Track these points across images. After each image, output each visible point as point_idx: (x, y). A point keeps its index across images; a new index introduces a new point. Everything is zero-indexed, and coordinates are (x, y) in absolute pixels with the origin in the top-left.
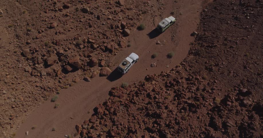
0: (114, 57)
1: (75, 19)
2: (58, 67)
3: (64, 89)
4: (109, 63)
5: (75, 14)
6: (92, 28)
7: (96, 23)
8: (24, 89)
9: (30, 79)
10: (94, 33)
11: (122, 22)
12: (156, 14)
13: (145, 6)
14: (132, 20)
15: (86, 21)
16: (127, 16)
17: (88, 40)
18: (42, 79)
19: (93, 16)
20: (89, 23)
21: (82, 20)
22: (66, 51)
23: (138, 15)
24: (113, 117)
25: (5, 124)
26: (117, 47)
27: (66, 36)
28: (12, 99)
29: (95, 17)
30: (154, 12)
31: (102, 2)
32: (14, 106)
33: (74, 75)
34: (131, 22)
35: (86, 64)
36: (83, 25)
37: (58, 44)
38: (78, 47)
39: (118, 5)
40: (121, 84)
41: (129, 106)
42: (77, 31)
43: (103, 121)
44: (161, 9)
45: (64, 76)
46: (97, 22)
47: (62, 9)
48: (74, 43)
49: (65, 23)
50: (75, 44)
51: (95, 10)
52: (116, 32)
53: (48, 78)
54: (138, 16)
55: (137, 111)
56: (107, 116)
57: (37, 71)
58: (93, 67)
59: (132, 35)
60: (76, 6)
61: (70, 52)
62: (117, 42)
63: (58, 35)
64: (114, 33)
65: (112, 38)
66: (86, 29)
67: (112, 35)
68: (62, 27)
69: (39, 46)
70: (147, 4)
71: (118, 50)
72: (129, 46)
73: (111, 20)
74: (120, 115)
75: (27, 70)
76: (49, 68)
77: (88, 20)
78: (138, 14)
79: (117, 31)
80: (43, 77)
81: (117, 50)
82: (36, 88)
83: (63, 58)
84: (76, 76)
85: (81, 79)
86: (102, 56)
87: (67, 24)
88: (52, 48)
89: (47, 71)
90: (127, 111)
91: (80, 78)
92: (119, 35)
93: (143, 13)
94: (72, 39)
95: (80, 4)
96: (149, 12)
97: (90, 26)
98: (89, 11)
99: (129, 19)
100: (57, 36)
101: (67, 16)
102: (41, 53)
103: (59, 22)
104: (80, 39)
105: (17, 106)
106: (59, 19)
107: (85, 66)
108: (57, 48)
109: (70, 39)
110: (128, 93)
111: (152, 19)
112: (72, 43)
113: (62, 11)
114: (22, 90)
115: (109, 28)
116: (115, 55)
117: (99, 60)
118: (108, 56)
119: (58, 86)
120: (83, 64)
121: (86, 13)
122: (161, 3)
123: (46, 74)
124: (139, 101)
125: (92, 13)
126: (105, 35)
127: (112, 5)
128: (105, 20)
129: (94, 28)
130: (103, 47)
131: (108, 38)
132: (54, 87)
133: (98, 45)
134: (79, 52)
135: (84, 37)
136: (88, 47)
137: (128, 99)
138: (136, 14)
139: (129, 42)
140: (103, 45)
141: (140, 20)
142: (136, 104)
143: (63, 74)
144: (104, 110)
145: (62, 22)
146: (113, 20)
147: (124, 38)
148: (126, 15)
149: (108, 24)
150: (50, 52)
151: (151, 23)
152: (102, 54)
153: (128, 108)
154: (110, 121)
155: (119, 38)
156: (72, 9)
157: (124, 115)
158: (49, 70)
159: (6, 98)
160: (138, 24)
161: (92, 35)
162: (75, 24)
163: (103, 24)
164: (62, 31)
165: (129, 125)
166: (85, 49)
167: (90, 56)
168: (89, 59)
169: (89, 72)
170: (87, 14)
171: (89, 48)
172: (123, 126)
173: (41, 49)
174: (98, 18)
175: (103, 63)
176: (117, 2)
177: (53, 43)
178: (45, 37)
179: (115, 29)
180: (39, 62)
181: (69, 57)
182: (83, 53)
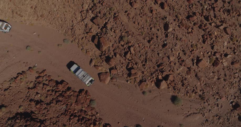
0: (124, 81)
1: (151, 21)
2: (95, 30)
3: (77, 45)
4: (116, 78)
5: (158, 19)
6: (148, 44)
7: (156, 46)
8: (67, 13)
9: (77, 13)
10: (143, 49)
11: (171, 74)
12: (206, 114)
13: (213, 96)
14: (183, 85)
15: (153, 34)
16: (185, 78)
17: (131, 46)
18: (80, 23)
19: (165, 38)
20: (152, 38)
21: (153, 29)
22: (111, 30)
23: (194, 90)
24: (54, 101)
25: (37, 14)
26: (138, 80)
27: (127, 22)
28: (56, 9)
29: (164, 42)
30: (210, 110)
31: (190, 41)
32: (50, 13)
33: (93, 48)
34: (180, 86)
35: (106, 55)
36: (148, 33)
37: (115, 19)
38: (120, 40)
39: (195, 61)
40: (94, 99)
41: (66, 115)
42: (138, 30)
43: (50, 93)
44: (219, 119)
45: (89, 40)
46: (159, 45)
47: (157, 4)
48: (123, 33)
49: (142, 14)
50: (122, 35)
51: (174, 37)
52: (156, 72)
53: (84, 27)
54: (193, 92)
55: (63, 125)
56: (55, 95)
57: (86, 15)
58: (107, 63)
59: (161, 93)
60: (170, 15)
61: (112, 35)
62: (144, 78)
63: (125, 15)
64: (154, 70)
65: (146, 70)
66: (144, 39)
67: (150, 70)
68: (136, 15)
69: (108, 4)
70: (217, 97)
71: (134, 83)
72: (144, 93)
73: (168, 61)
74: (57, 107)
75: (83, 6)
76: (92, 23)
77: (156, 35)
78: (196, 90)
79: (158, 73)
80: (82, 22)
81: (134, 81)
82: (71, 22)
83: (105, 31)
84: (93, 50)
85: (91, 57)
86: (121, 68)
87: (141, 17)
88: (110, 16)
89: (89, 23)
90: (62, 114)
91: (92, 55)
92: (153, 77)
93: (200, 96)
94: (125, 30)
95: (175, 18)
96: (206, 104)
97: (149, 42)
98: (169, 31)
99: (182, 81)
100: (124, 13)
101: (151, 11)
102: (102, 9)
103: (141, 8)
104: (129, 38)
105: (52, 15)
106: (145, 7)
107: (105, 54)
108: (110, 21)
109: (125, 28)
110: (84, 109)
111: (196, 112)
112: (122, 31)
113: (155, 5)
114: (66, 11)
115: (157, 63)
116: (127, 81)
117: (116, 67)
118: (123, 74)
119: (78, 39)
120: (105, 52)
121: (165, 30)
122: (230, 116)
123: (86, 23)
124: (73, 124)
125: (167, 36)
126: (146, 62)
127: (192, 54)
128: (165, 54)
129: (150, 46)
130: (132, 65)
131: (144, 67)
132: (76, 36)
133: (130, 59)
134: (116, 43)
135: (132, 40)
136: (124, 49)
137: (76, 111)
138: (194, 87)
139: (150, 91)
140: (133, 64)
141: (187, 95)
142: (70, 121)
143: (91, 39)
144: (61, 90)
145: (142, 11)
146: (170, 63)
147: (153, 84)
148: (186, 75)
149: (162, 60)
150: (105, 16)
151: (189, 112)
152: (123, 67)
153: (64, 115)
154: (51, 99)
155: (149, 78)
156: (163, 13)
157: (57, 112)
158: (90, 24)
159: (54, 4)
160: (180, 95)
161: (139, 47)
162: (145, 25)
163: (158, 54)
164: (131, 16)
165: (48, 119)
166: (121, 47)
167: (115, 56)
168: (113, 56)
169: (100, 61)
170: (164, 32)
171: (124, 51)
172: (46, 114)
173: (105, 7)
174: (164, 45)
175: (114, 72)
176: (200, 58)
177: (115, 14)
178: (119, 4)
179: (160, 70)
180: (93, 12)
181: (107, 35)
182: (116, 47)
